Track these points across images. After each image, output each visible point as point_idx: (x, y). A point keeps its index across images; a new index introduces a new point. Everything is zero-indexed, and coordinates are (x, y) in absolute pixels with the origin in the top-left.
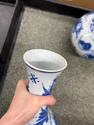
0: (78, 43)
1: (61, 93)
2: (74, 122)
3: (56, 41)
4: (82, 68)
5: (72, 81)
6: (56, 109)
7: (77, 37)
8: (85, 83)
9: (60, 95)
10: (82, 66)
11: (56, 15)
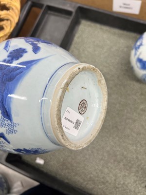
0: (136, 62)
1: (111, 123)
2: (122, 160)
3: (112, 61)
4: (143, 97)
5: (126, 111)
6: (102, 141)
7: (136, 54)
8: (143, 117)
9: (109, 125)
10: (142, 94)
11: (117, 31)
